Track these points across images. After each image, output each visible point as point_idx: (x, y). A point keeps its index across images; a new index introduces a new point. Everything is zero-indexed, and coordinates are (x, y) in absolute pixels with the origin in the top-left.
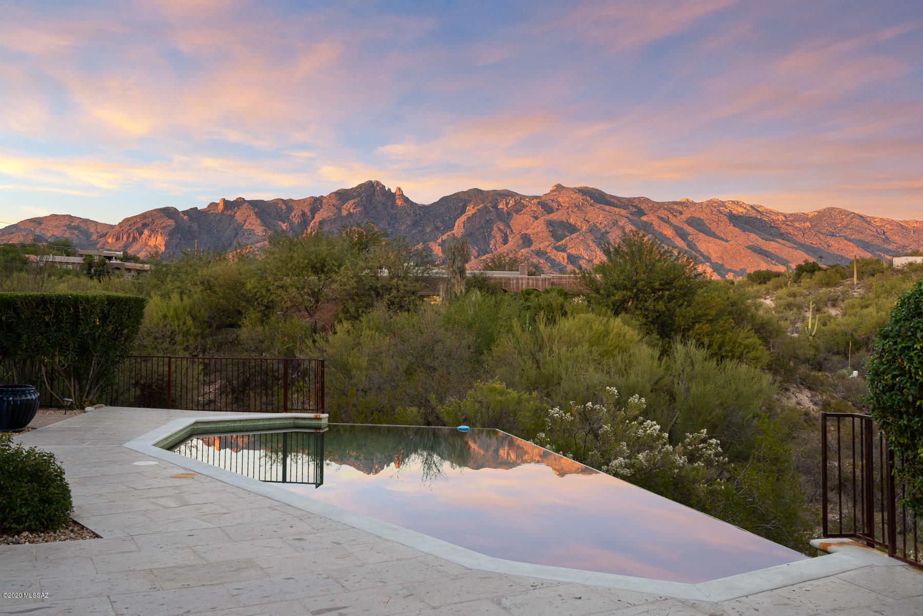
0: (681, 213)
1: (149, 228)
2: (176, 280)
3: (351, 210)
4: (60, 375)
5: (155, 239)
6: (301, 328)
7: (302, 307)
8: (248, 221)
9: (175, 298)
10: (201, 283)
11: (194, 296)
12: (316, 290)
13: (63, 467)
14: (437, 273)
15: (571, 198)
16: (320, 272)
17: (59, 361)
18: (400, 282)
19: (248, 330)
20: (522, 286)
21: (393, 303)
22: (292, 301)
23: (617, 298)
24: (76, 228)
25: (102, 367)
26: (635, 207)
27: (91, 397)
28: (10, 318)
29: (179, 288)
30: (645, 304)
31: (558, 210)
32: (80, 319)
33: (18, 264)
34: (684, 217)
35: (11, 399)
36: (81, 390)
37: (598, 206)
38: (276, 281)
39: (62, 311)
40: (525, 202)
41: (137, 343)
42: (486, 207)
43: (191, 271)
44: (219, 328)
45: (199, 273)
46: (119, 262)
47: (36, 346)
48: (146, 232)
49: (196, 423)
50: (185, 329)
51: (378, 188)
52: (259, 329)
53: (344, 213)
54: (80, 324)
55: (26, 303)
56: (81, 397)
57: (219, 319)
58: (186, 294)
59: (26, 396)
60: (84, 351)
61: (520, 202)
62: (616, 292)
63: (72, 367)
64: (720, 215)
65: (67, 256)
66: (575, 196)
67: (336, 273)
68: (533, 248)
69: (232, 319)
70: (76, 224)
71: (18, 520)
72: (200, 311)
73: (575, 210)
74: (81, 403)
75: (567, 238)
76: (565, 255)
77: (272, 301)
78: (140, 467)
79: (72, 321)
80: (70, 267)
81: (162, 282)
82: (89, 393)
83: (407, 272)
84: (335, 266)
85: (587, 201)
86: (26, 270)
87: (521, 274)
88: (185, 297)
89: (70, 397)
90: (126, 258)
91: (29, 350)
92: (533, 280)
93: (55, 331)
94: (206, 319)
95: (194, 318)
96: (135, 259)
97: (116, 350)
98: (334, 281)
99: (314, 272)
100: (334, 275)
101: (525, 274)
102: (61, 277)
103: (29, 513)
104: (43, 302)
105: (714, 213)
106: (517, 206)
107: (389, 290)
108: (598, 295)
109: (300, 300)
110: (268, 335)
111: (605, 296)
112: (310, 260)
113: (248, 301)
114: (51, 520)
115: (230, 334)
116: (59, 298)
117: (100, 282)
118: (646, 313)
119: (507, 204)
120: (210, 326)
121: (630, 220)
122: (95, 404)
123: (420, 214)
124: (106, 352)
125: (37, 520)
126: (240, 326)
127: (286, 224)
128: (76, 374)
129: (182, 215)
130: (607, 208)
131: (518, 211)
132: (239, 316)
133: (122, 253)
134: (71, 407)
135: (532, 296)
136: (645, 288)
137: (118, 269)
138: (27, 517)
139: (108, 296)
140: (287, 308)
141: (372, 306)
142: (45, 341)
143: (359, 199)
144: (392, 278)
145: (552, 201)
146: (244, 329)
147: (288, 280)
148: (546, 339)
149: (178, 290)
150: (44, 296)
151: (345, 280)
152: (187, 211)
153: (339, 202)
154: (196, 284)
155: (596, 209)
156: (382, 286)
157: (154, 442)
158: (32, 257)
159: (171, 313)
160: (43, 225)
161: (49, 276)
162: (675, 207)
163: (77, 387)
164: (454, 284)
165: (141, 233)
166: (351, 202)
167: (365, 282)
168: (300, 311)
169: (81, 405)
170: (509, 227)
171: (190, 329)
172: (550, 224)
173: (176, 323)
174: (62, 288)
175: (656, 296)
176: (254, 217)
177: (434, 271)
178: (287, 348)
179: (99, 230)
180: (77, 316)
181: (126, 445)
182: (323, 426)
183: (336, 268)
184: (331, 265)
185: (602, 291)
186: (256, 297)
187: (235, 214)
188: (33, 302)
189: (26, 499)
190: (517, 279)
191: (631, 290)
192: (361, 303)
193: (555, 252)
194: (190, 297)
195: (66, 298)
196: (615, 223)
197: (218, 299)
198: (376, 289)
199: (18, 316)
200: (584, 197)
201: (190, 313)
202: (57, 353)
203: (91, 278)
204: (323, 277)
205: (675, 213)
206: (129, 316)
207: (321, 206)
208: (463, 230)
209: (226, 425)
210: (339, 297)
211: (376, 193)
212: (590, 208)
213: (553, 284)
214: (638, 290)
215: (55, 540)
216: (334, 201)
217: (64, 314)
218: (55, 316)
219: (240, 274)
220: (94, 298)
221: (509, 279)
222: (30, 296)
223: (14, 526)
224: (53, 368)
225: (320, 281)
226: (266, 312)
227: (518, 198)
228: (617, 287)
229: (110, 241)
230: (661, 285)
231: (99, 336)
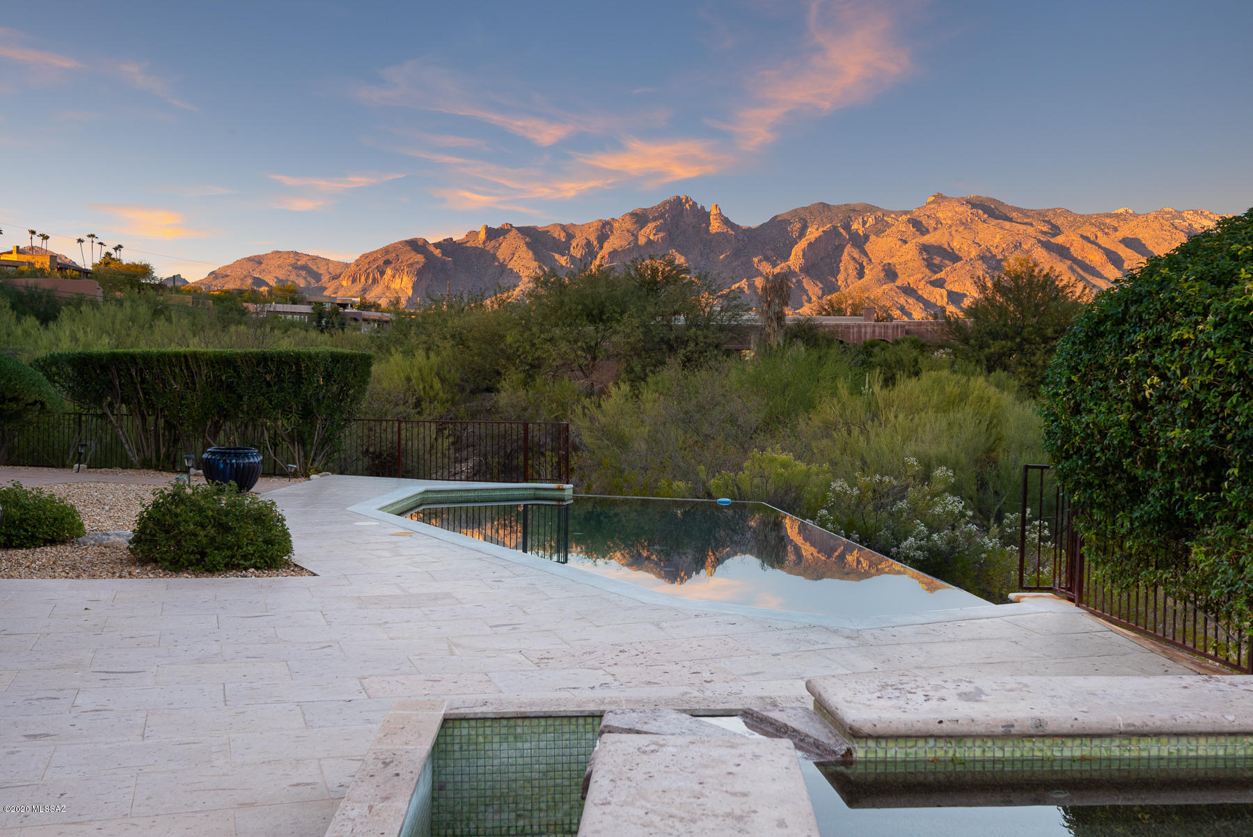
0: (1116, 229)
1: (393, 265)
2: (421, 333)
3: (652, 237)
4: (283, 440)
5: (400, 280)
6: (573, 392)
7: (575, 366)
8: (517, 255)
9: (420, 355)
10: (451, 336)
11: (443, 352)
12: (593, 344)
13: (284, 514)
14: (748, 320)
15: (956, 212)
16: (597, 321)
17: (283, 425)
18: (699, 332)
19: (509, 395)
20: (865, 336)
21: (689, 360)
22: (562, 358)
23: (992, 350)
24: (304, 268)
25: (326, 432)
26: (1049, 222)
27: (316, 464)
28: (230, 377)
29: (425, 343)
30: (1032, 358)
31: (935, 229)
32: (303, 378)
33: (236, 315)
34: (1120, 235)
35: (234, 461)
36: (306, 457)
37: (994, 222)
38: (541, 332)
39: (283, 369)
40: (889, 220)
41: (364, 405)
42: (835, 228)
43: (440, 321)
44: (473, 392)
45: (450, 324)
46: (355, 310)
47: (257, 408)
48: (389, 272)
49: (427, 492)
50: (432, 394)
51: (687, 205)
52: (522, 393)
53: (642, 241)
54: (303, 383)
55: (246, 361)
56: (306, 464)
57: (474, 381)
58: (433, 350)
59: (249, 459)
60: (307, 413)
61: (883, 220)
62: (992, 342)
63: (295, 431)
64: (1175, 231)
65: (293, 304)
66: (961, 209)
67: (618, 321)
68: (899, 283)
69: (490, 381)
70: (304, 263)
71: (245, 557)
72: (450, 371)
73: (961, 229)
74: (306, 470)
75: (948, 268)
76: (945, 293)
77: (538, 359)
78: (360, 526)
79: (294, 380)
80: (297, 317)
81: (405, 335)
82: (314, 460)
83: (709, 320)
84: (616, 312)
85: (978, 215)
86: (246, 323)
87: (865, 320)
88: (432, 355)
89: (294, 463)
90: (364, 306)
91: (251, 412)
92: (880, 327)
93: (277, 392)
94: (458, 381)
95: (443, 381)
96: (376, 307)
97: (342, 413)
98: (616, 332)
99: (590, 322)
100: (615, 324)
101: (871, 320)
102: (286, 331)
103: (255, 551)
104: (263, 359)
105: (1165, 228)
106: (879, 226)
107: (685, 343)
108: (966, 347)
109: (572, 356)
110: (533, 401)
111: (977, 348)
112: (584, 305)
113: (508, 358)
114: (274, 560)
115: (487, 401)
116: (280, 354)
117: (332, 336)
118: (1033, 370)
119: (864, 223)
120: (462, 390)
121: (1039, 241)
122: (320, 472)
123: (743, 241)
124: (331, 414)
125: (262, 558)
126: (498, 391)
127: (565, 257)
128: (300, 438)
129: (432, 249)
130: (1007, 225)
131: (879, 233)
132: (498, 378)
133: (359, 299)
134: (295, 475)
135: (876, 350)
136: (1033, 337)
137: (356, 320)
138: (253, 555)
139: (331, 353)
140: (557, 366)
141: (663, 363)
142: (267, 402)
143: (662, 221)
144: (688, 327)
145: (928, 217)
146: (503, 394)
147: (558, 332)
148: (881, 404)
149: (424, 346)
150: (264, 353)
151: (628, 330)
152: (439, 243)
153: (635, 226)
154: (445, 338)
155: (992, 228)
156: (677, 338)
157: (379, 507)
158: (252, 307)
159: (416, 374)
160: (263, 265)
161: (272, 329)
162: (1108, 221)
163: (302, 453)
164: (769, 335)
165: (382, 273)
166: (651, 225)
167: (654, 333)
168: (572, 371)
169: (305, 472)
170: (866, 254)
171: (437, 394)
172: (925, 248)
173: (421, 387)
174: (286, 344)
175: (1048, 347)
176: (525, 248)
177: (745, 318)
178: (556, 417)
179: (331, 270)
180: (300, 375)
181: (348, 509)
182: (566, 498)
183: (617, 316)
184: (611, 311)
185: (972, 342)
186: (518, 353)
187: (500, 245)
188: (253, 360)
189: (252, 540)
190: (859, 326)
191: (1012, 339)
192: (649, 360)
193: (930, 287)
194: (438, 354)
195: (288, 355)
196: (1017, 246)
197: (473, 357)
198: (668, 342)
199: (238, 375)
200: (974, 211)
201: (438, 374)
202: (279, 416)
203: (322, 331)
204: (601, 327)
205: (1106, 230)
206: (355, 375)
207: (612, 232)
208: (802, 261)
209: (459, 494)
210: (622, 352)
211: (685, 212)
212: (981, 226)
213: (907, 332)
214: (1024, 339)
215: (278, 576)
216: (629, 225)
217: (286, 373)
218: (277, 374)
219: (499, 324)
220: (317, 355)
221: (848, 327)
222: (250, 353)
223: (242, 562)
224: (275, 431)
225: (597, 332)
226: (531, 373)
227: (879, 214)
228: (994, 336)
229: (344, 283)
230: (1056, 332)
231: (324, 397)
